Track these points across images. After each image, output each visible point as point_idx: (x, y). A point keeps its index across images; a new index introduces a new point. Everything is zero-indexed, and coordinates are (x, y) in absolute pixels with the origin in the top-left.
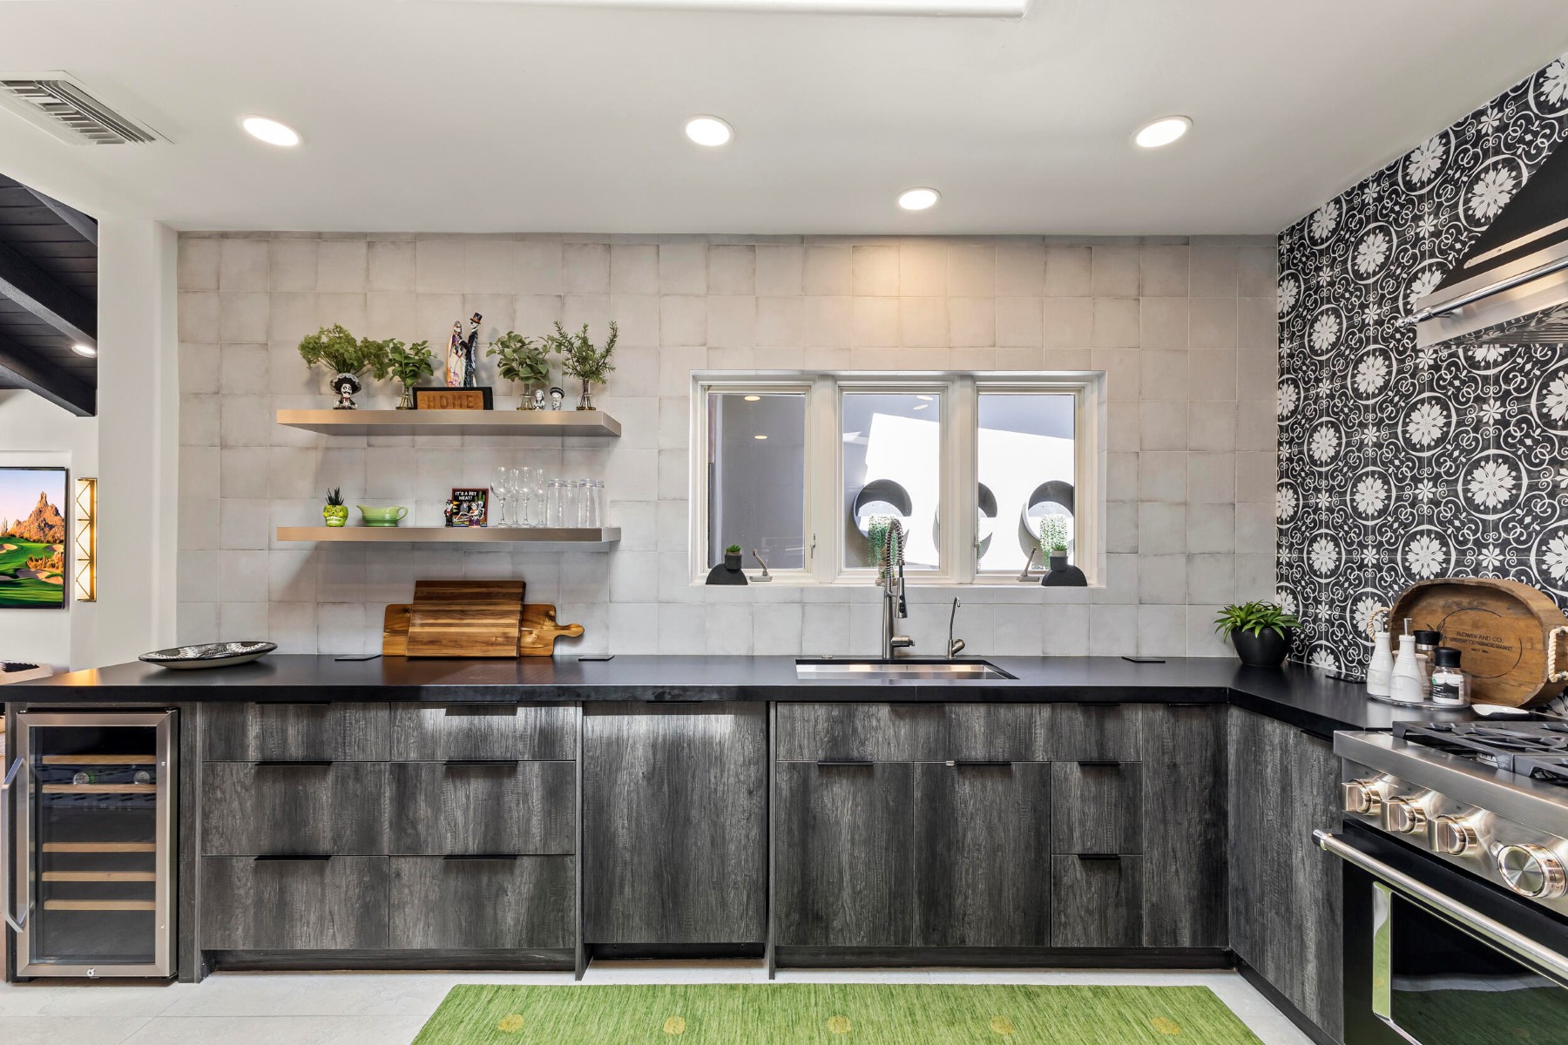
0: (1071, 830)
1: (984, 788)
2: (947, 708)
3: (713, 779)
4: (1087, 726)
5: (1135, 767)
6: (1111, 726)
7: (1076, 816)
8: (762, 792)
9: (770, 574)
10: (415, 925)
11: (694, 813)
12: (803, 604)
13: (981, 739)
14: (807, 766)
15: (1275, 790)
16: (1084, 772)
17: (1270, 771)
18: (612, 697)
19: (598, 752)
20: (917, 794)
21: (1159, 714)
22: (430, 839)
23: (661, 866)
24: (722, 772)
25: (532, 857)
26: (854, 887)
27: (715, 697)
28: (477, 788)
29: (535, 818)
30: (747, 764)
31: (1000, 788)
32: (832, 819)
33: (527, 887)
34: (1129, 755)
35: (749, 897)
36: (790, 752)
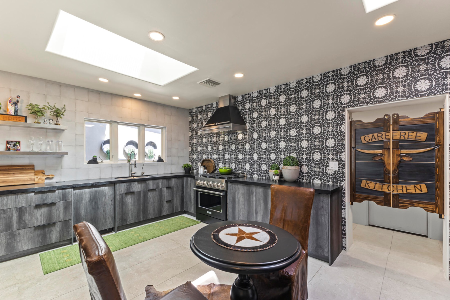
0: (165, 198)
1: (152, 193)
2: (147, 181)
3: (104, 199)
4: (167, 182)
5: (173, 187)
6: (170, 182)
7: (165, 195)
8: (114, 200)
9: (103, 162)
10: (25, 244)
11: (100, 206)
12: (112, 167)
13: (152, 185)
14: (123, 194)
15: (189, 186)
16: (166, 189)
17: (189, 184)
18: (81, 186)
19: (77, 198)
20: (142, 196)
21: (176, 179)
22: (30, 223)
23: (92, 218)
24: (106, 197)
25: (60, 222)
26: (131, 213)
27: (105, 184)
28: (44, 210)
29: (61, 213)
30: (111, 195)
31: (155, 193)
32: (127, 202)
33: (59, 228)
34: (172, 186)
35: (111, 219)
36: (119, 192)
